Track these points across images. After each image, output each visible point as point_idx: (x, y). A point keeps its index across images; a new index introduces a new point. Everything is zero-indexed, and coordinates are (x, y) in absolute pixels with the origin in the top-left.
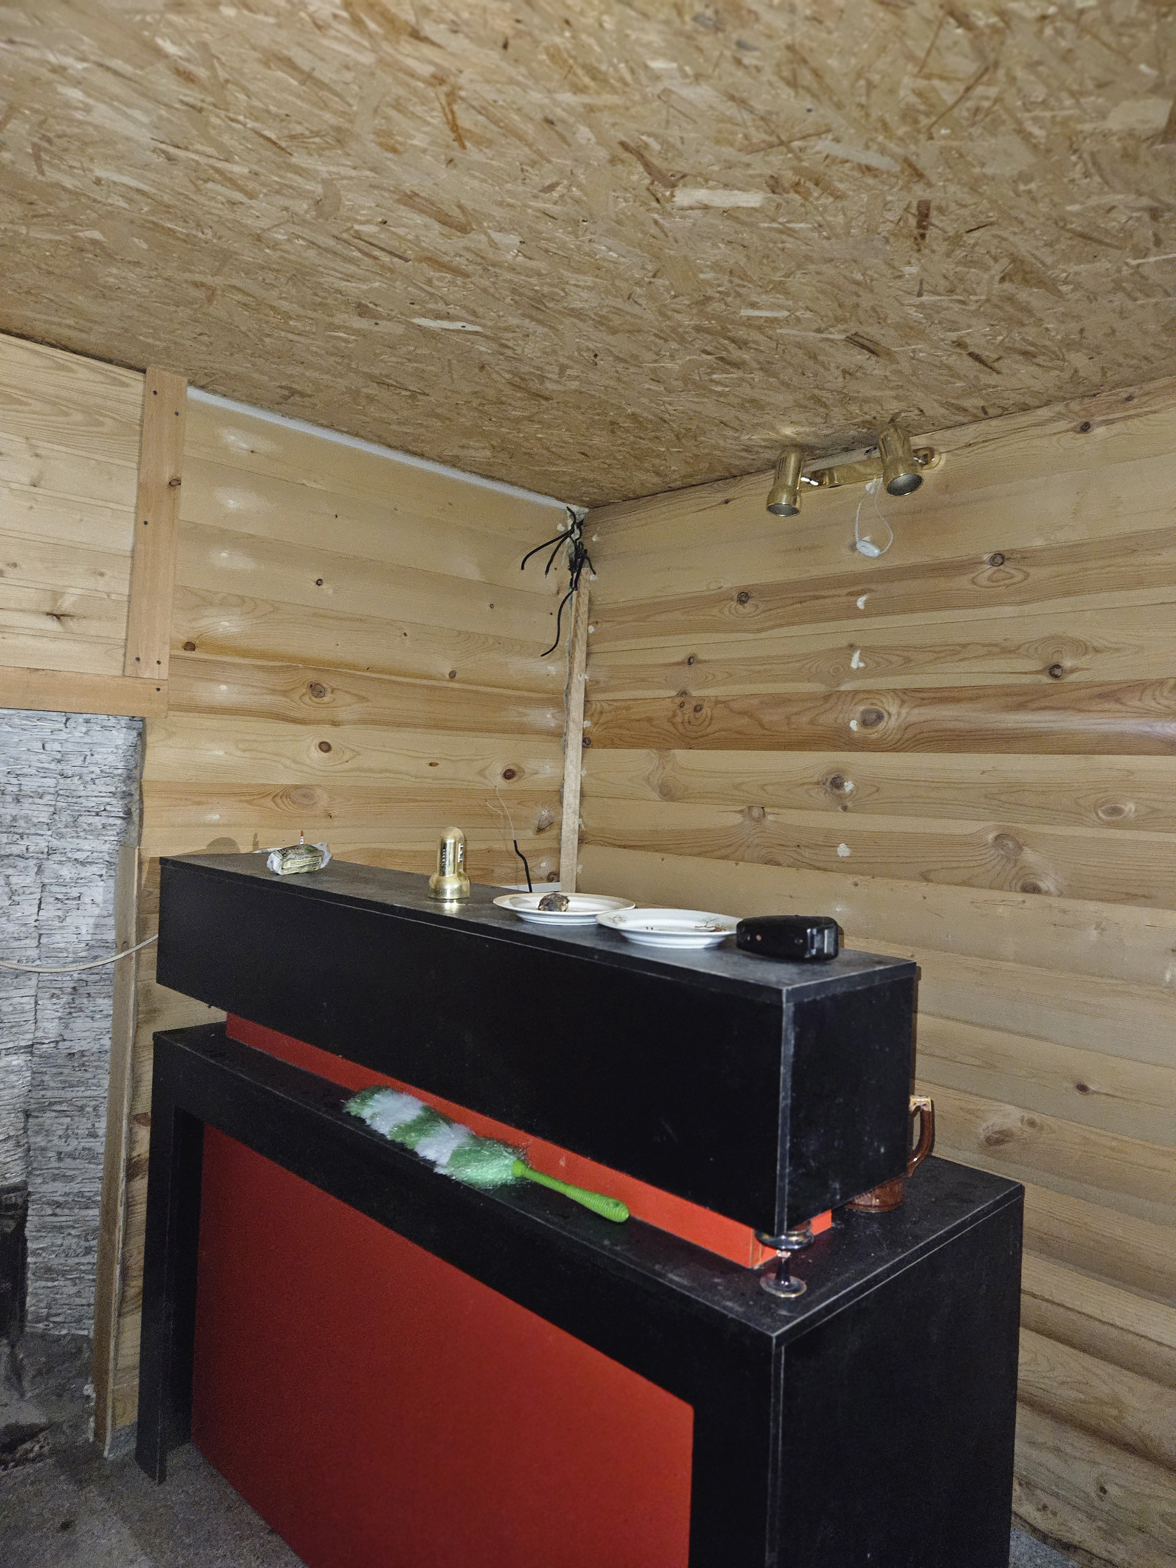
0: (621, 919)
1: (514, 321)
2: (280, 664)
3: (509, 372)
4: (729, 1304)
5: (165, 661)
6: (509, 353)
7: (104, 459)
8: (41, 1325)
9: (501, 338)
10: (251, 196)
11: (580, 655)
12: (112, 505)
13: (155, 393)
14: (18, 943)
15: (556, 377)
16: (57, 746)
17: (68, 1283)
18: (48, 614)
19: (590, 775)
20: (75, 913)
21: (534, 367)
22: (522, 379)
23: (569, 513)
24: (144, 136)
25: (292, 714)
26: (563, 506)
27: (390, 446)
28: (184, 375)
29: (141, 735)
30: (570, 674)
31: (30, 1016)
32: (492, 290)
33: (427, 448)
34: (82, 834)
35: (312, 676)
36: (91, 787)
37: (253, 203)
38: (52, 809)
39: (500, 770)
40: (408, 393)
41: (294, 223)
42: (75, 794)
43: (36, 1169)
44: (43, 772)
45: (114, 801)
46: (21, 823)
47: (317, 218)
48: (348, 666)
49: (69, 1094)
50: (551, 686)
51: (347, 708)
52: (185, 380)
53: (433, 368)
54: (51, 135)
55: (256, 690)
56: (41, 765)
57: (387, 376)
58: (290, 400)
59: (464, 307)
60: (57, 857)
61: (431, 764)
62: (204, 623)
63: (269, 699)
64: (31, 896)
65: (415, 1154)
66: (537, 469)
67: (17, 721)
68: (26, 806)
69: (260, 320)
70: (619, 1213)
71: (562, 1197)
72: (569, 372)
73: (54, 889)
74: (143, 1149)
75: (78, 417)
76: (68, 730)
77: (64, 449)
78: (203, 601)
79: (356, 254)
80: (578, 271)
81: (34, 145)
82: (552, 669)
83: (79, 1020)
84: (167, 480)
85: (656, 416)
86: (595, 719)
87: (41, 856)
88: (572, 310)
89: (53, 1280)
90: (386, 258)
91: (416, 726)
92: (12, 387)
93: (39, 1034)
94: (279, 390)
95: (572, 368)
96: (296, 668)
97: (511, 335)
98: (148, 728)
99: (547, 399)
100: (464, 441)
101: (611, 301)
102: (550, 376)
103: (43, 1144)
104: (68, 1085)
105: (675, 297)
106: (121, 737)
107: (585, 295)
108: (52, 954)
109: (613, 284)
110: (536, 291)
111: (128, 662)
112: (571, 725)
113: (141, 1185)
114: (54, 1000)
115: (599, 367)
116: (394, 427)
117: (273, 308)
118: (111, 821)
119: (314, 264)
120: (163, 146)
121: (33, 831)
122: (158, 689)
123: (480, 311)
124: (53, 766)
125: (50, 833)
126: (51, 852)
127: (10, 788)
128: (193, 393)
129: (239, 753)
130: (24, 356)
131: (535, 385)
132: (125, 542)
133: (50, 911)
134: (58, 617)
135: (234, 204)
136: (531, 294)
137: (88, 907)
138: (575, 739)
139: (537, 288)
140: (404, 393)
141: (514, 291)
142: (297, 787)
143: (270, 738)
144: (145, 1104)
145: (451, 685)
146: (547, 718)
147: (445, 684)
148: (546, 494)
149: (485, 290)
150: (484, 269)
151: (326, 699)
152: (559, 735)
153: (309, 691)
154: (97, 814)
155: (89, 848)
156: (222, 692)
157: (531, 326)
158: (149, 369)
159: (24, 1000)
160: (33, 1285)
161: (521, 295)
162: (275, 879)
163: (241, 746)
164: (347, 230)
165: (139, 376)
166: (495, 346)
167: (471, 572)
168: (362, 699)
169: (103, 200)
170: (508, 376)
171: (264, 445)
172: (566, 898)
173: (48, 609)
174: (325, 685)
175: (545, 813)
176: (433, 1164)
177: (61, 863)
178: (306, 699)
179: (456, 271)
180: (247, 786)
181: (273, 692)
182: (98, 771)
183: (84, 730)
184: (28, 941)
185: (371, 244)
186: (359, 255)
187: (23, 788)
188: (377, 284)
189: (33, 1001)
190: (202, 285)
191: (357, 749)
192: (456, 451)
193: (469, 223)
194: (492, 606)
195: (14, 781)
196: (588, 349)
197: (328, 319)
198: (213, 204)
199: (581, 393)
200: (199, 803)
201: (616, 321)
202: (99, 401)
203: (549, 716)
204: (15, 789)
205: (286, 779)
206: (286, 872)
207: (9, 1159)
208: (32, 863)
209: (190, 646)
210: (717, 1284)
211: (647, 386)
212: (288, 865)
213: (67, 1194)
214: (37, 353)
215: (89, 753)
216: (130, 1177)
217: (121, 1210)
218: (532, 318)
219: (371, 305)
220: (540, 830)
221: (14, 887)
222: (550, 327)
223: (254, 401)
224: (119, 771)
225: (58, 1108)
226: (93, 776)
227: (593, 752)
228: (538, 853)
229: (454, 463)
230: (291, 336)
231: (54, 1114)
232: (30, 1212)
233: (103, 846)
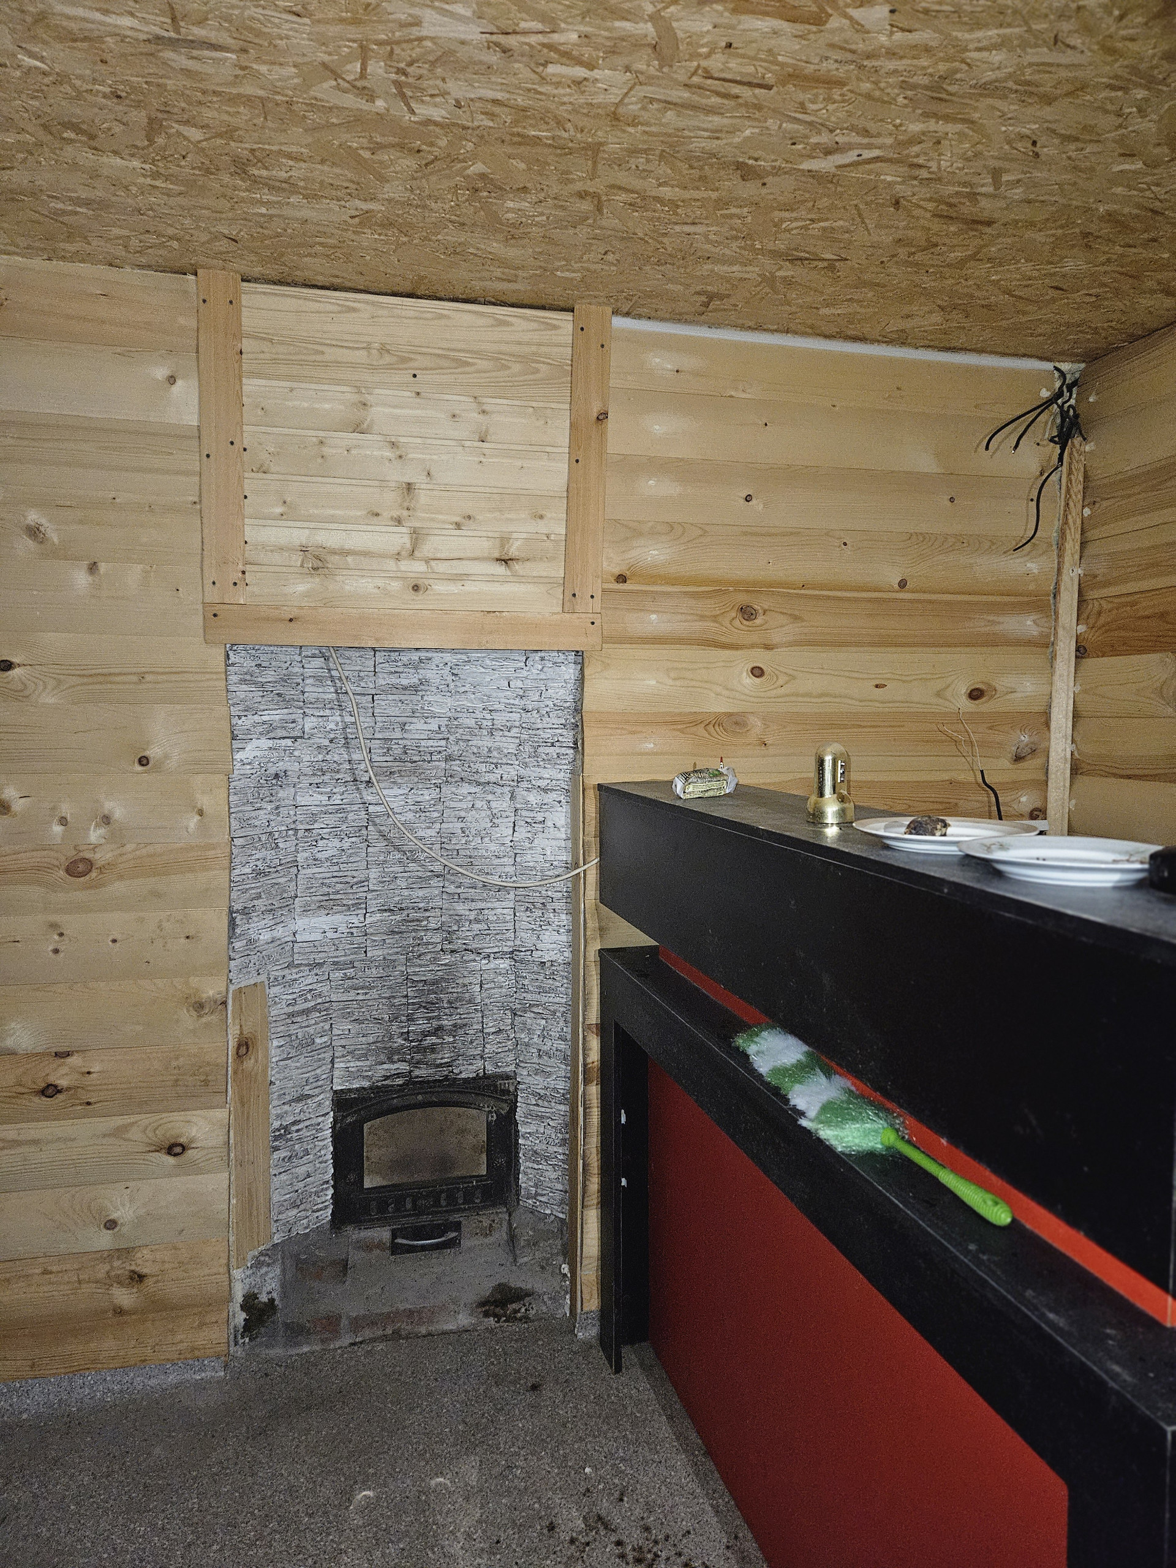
0: (1002, 847)
1: (915, 127)
2: (711, 589)
3: (930, 200)
4: (1117, 1368)
5: (598, 595)
6: (924, 173)
7: (541, 404)
8: (530, 1201)
9: (908, 156)
10: (591, 66)
11: (1072, 546)
12: (548, 449)
13: (582, 329)
14: (499, 860)
15: (990, 189)
16: (519, 684)
17: (549, 1168)
18: (497, 560)
19: (1085, 691)
20: (540, 835)
21: (959, 184)
22: (951, 205)
23: (1057, 374)
24: (473, 33)
25: (723, 639)
26: (1049, 366)
27: (826, 337)
28: (607, 305)
29: (582, 669)
30: (1059, 570)
31: (510, 926)
32: (877, 93)
33: (866, 330)
34: (541, 763)
35: (742, 599)
36: (546, 719)
37: (596, 74)
38: (518, 741)
39: (963, 689)
40: (826, 264)
41: (641, 84)
42: (534, 726)
43: (522, 1062)
44: (510, 708)
45: (564, 732)
46: (495, 754)
47: (661, 67)
48: (781, 585)
49: (544, 999)
50: (1032, 587)
51: (781, 630)
52: (609, 310)
53: (841, 223)
54: (402, 65)
55: (683, 617)
56: (508, 701)
57: (796, 249)
58: (711, 307)
59: (852, 128)
60: (525, 785)
61: (877, 686)
62: (634, 553)
63: (699, 626)
64: (507, 820)
65: (787, 1101)
66: (1004, 323)
67: (488, 662)
68: (497, 738)
69: (651, 219)
70: (1000, 1215)
71: (935, 1180)
72: (1005, 178)
73: (524, 813)
74: (594, 1056)
75: (516, 368)
76: (528, 668)
77: (505, 402)
78: (634, 532)
79: (715, 100)
80: (978, 25)
81: (396, 83)
82: (1033, 567)
83: (547, 933)
84: (595, 415)
85: (1139, 206)
86: (1091, 621)
87: (512, 784)
88: (984, 86)
89: (539, 1163)
90: (746, 93)
91: (858, 644)
92: (459, 351)
93: (518, 942)
94: (696, 298)
95: (1007, 171)
96: (726, 592)
97: (916, 149)
98: (586, 661)
99: (989, 223)
100: (906, 310)
101: (1033, 56)
102: (983, 190)
103: (526, 1040)
104: (542, 991)
105: (1121, 18)
106: (570, 672)
107: (997, 57)
108: (525, 871)
109: (1029, 30)
110: (931, 75)
111: (567, 599)
112: (1060, 632)
113: (594, 1090)
114: (528, 913)
115: (1043, 158)
116: (824, 311)
117: (657, 199)
118: (563, 751)
119: (678, 130)
120: (494, 38)
121: (504, 761)
122: (593, 623)
123: (872, 127)
124: (517, 702)
125: (517, 763)
126: (520, 779)
127: (485, 723)
128: (618, 322)
129: (671, 682)
130: (468, 318)
131: (967, 209)
132: (561, 481)
133: (522, 833)
134: (506, 561)
135: (580, 83)
136: (925, 81)
137: (552, 830)
138: (1066, 649)
139: (930, 70)
140: (821, 264)
141: (904, 85)
142: (730, 715)
143: (701, 665)
144: (594, 1016)
145: (901, 595)
146: (1028, 625)
147: (895, 595)
148: (1024, 355)
149: (869, 96)
150: (861, 67)
151: (758, 621)
152: (1046, 645)
153: (740, 615)
154: (553, 745)
155: (548, 776)
156: (654, 621)
157: (941, 127)
158: (576, 307)
159: (505, 911)
160: (524, 1164)
161: (914, 87)
162: (678, 803)
163: (672, 675)
164: (695, 73)
165: (568, 316)
166: (903, 170)
167: (926, 463)
168: (796, 618)
169: (470, 124)
170: (930, 206)
171: (689, 362)
172: (943, 821)
173: (497, 555)
174: (756, 607)
175: (1025, 738)
176: (802, 1114)
177: (528, 790)
178: (737, 623)
179: (830, 82)
180: (680, 714)
181: (702, 618)
182: (551, 704)
183: (540, 667)
184: (506, 859)
185: (724, 80)
186: (719, 100)
187: (495, 722)
188: (748, 133)
189: (512, 913)
190: (587, 193)
191: (791, 672)
192: (901, 324)
193: (822, 10)
194: (952, 500)
195: (488, 716)
196: (1023, 137)
197: (714, 195)
198: (561, 91)
199: (1029, 202)
200: (634, 733)
201: (1047, 86)
202: (534, 348)
203: (1029, 623)
204: (489, 723)
205: (718, 706)
206: (688, 796)
207: (500, 1050)
208: (507, 789)
209: (622, 579)
210: (1109, 1336)
211: (1117, 168)
212: (690, 789)
213: (546, 1088)
214: (482, 314)
215: (544, 689)
216: (586, 1082)
217: (581, 1109)
218: (936, 116)
219: (751, 162)
220: (1018, 758)
221: (494, 811)
222: (964, 121)
223: (678, 318)
224: (568, 704)
225: (535, 1010)
226: (548, 709)
227: (1091, 663)
228: (1016, 786)
229: (901, 339)
230: (688, 229)
231: (532, 1015)
232: (519, 1099)
233: (558, 774)
